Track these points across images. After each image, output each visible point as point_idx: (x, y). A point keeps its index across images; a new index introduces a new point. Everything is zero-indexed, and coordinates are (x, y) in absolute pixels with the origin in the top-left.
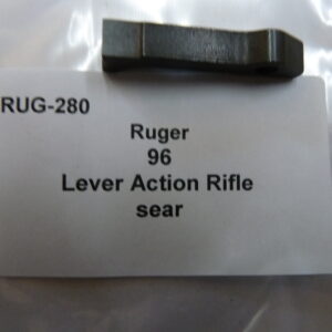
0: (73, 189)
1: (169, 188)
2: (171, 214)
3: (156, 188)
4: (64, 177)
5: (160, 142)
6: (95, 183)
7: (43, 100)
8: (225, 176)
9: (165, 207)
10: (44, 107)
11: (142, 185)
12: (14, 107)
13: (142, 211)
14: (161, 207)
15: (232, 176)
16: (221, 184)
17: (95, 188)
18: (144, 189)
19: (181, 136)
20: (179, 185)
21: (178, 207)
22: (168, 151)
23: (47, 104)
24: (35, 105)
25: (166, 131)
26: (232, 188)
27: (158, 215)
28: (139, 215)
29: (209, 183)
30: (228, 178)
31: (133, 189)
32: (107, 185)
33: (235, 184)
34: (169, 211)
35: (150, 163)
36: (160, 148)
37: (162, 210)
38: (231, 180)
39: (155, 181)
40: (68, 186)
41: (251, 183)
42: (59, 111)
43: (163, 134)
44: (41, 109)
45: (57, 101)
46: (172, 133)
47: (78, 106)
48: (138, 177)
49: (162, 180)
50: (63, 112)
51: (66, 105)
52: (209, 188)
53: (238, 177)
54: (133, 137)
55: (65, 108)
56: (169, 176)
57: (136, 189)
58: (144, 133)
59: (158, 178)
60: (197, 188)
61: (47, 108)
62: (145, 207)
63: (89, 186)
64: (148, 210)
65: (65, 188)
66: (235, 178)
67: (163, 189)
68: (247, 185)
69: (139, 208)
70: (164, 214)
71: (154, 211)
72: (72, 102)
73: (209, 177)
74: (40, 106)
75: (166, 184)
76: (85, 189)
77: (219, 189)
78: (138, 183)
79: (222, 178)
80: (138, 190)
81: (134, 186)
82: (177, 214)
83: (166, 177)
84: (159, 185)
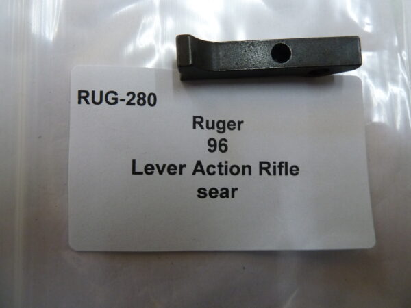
0: (141, 173)
1: (226, 174)
2: (227, 196)
3: (214, 173)
4: (134, 162)
5: (219, 132)
6: (161, 168)
7: (116, 94)
8: (275, 163)
9: (222, 190)
10: (116, 99)
11: (202, 170)
12: (90, 99)
13: (202, 193)
14: (219, 190)
15: (281, 163)
16: (271, 170)
17: (161, 172)
18: (204, 174)
19: (237, 127)
20: (235, 170)
21: (234, 190)
22: (225, 140)
23: (119, 97)
24: (109, 98)
25: (224, 122)
26: (280, 174)
27: (216, 197)
28: (199, 196)
29: (261, 168)
30: (277, 164)
31: (194, 174)
32: (172, 169)
33: (283, 169)
34: (226, 193)
35: (210, 150)
36: (218, 137)
37: (220, 192)
38: (280, 167)
39: (214, 167)
40: (137, 170)
41: (298, 169)
42: (129, 103)
43: (221, 125)
44: (114, 101)
45: (128, 94)
46: (229, 125)
47: (146, 99)
48: (199, 163)
49: (220, 166)
50: (134, 104)
51: (136, 98)
52: (261, 174)
53: (286, 163)
54: (194, 127)
55: (135, 101)
56: (226, 162)
57: (197, 173)
58: (204, 124)
59: (216, 164)
60: (250, 174)
61: (119, 101)
62: (205, 190)
63: (156, 171)
64: (207, 192)
65: (134, 173)
66: (283, 164)
67: (221, 174)
68: (294, 171)
69: (199, 191)
70: (221, 196)
71: (213, 193)
72: (142, 96)
73: (261, 163)
74: (113, 99)
75: (223, 169)
76: (152, 173)
77: (269, 174)
78: (199, 168)
79: (272, 165)
80: (199, 174)
81: (196, 171)
82: (233, 196)
83: (223, 164)
84: (217, 170)
